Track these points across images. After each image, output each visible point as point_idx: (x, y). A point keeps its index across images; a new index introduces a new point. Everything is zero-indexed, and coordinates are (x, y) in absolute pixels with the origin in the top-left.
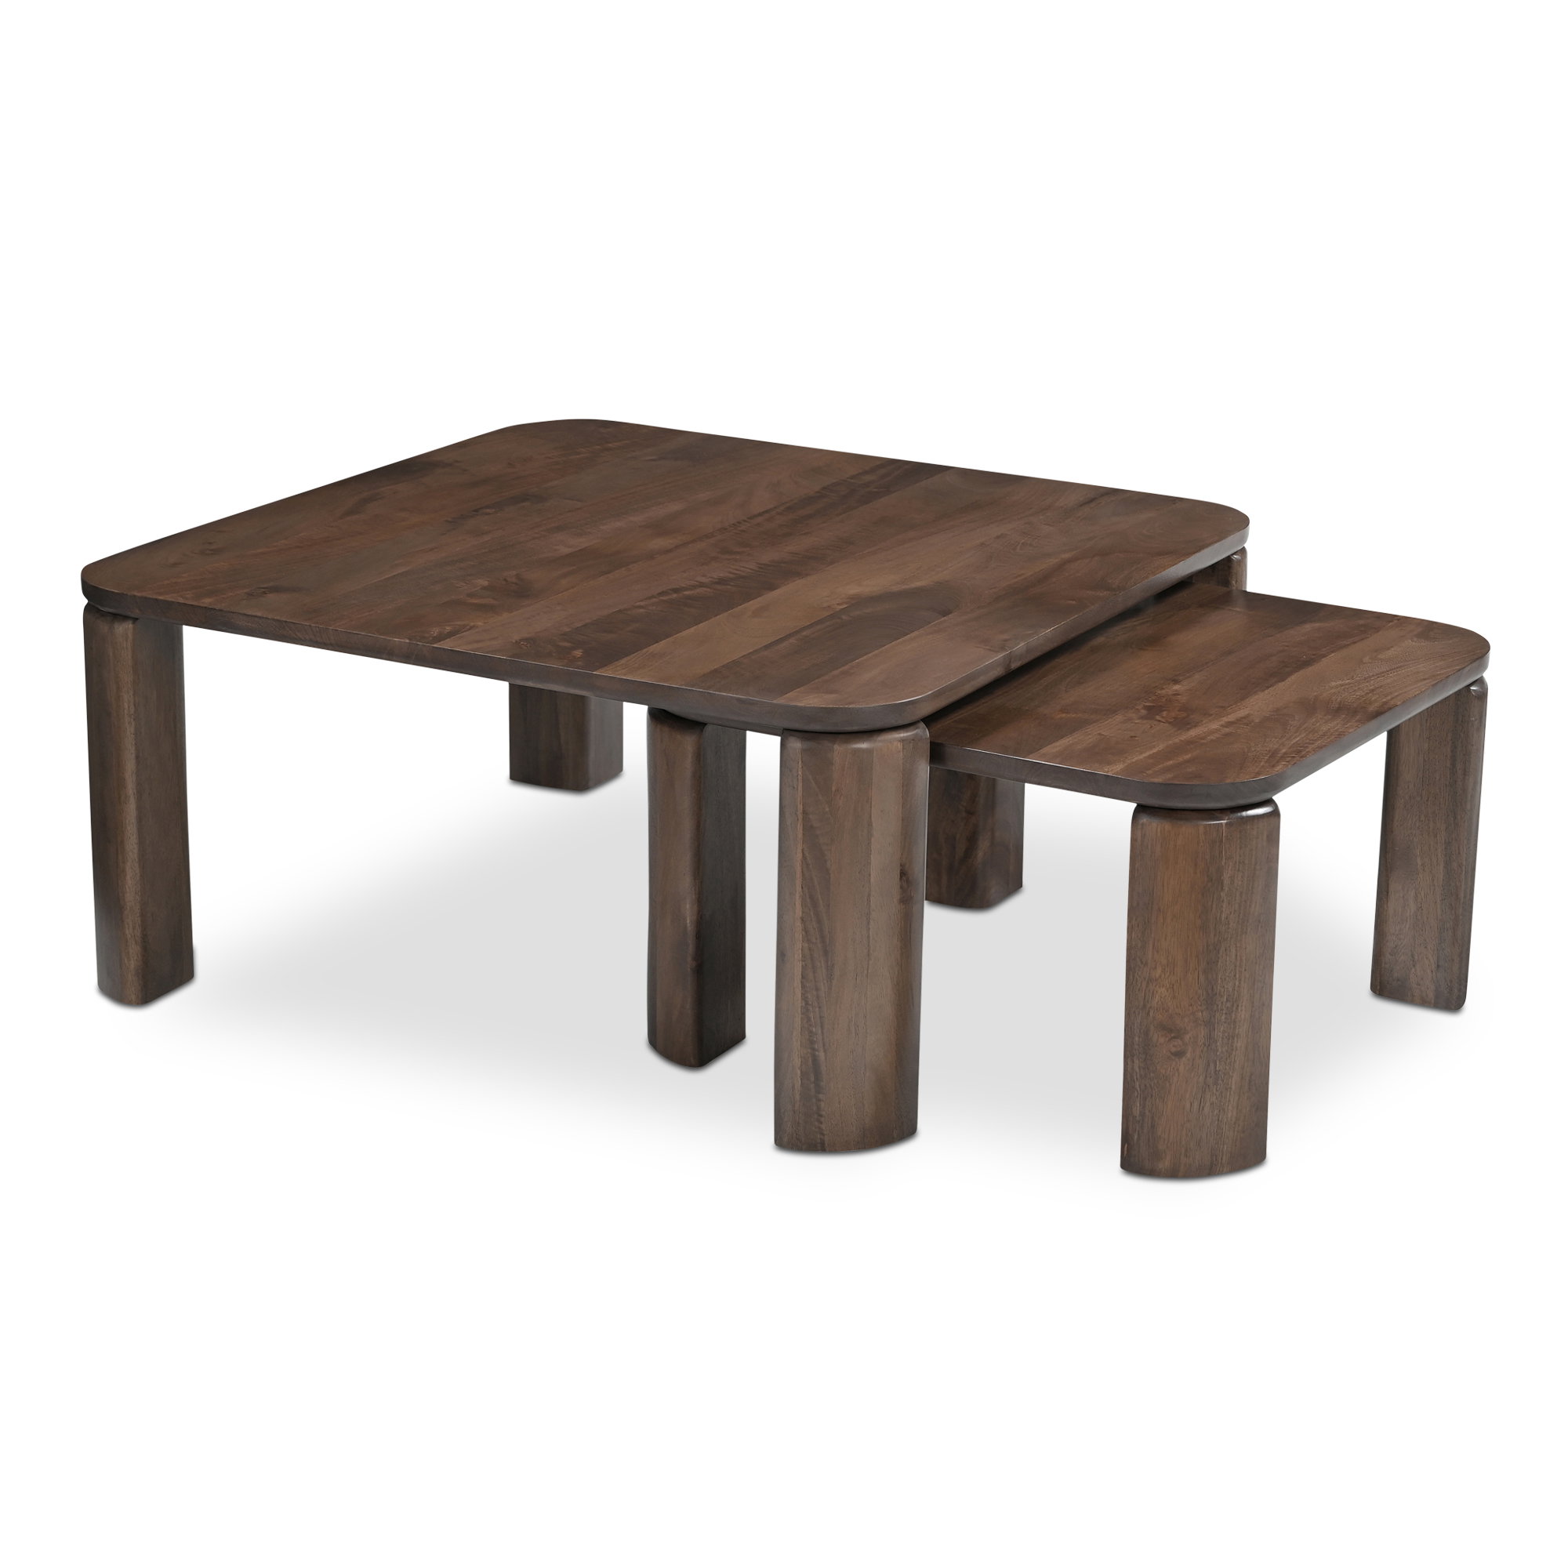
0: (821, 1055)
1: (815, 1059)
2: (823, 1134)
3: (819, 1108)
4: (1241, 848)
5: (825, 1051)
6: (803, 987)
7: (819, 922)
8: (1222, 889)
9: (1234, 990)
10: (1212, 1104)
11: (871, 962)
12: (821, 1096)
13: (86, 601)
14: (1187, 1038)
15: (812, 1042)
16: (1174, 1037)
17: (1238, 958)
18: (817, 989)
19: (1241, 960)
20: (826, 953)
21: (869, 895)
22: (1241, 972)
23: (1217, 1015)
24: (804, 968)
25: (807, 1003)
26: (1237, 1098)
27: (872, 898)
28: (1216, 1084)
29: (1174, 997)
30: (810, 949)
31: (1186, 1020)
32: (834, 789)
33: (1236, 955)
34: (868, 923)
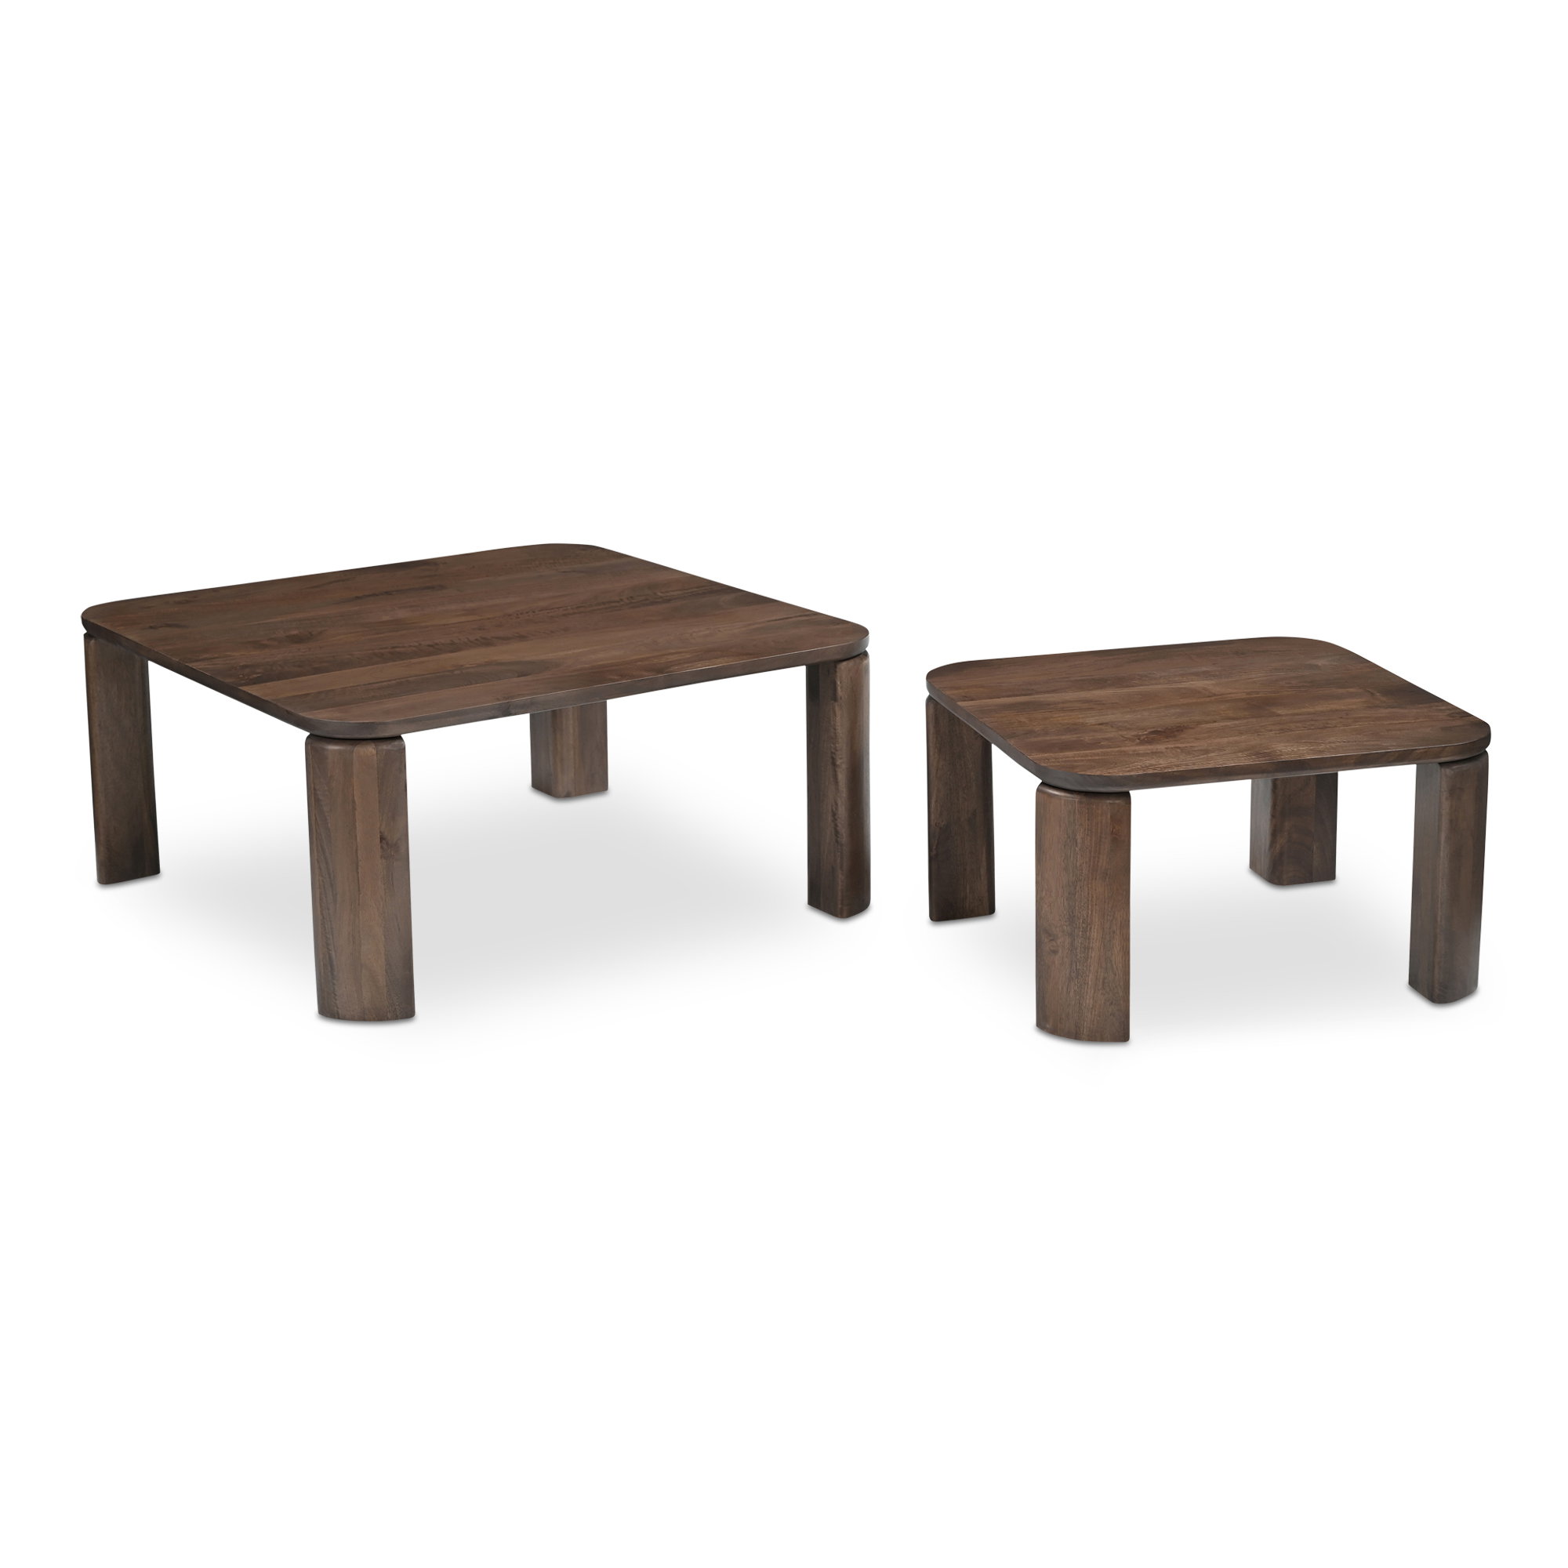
0: (333, 953)
1: (330, 958)
2: (338, 1008)
3: (334, 989)
4: (1088, 820)
5: (335, 951)
6: (321, 906)
7: (327, 863)
8: (1076, 846)
9: (1087, 916)
10: (1075, 991)
11: (361, 896)
12: (335, 982)
13: (85, 631)
14: (1059, 941)
15: (328, 944)
16: (1051, 940)
17: (1090, 895)
18: (328, 909)
19: (1093, 897)
20: (332, 885)
21: (357, 850)
22: (1092, 906)
23: (1076, 931)
24: (321, 894)
25: (323, 918)
26: (1093, 991)
27: (359, 852)
28: (1077, 978)
29: (1051, 913)
30: (323, 881)
31: (1058, 929)
32: (329, 775)
33: (1088, 894)
34: (357, 869)
